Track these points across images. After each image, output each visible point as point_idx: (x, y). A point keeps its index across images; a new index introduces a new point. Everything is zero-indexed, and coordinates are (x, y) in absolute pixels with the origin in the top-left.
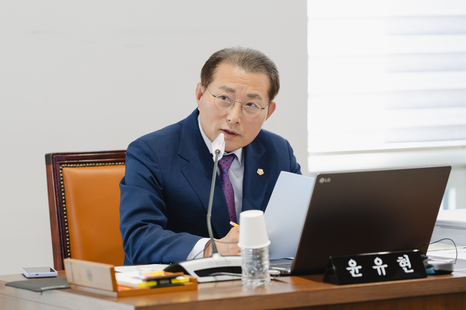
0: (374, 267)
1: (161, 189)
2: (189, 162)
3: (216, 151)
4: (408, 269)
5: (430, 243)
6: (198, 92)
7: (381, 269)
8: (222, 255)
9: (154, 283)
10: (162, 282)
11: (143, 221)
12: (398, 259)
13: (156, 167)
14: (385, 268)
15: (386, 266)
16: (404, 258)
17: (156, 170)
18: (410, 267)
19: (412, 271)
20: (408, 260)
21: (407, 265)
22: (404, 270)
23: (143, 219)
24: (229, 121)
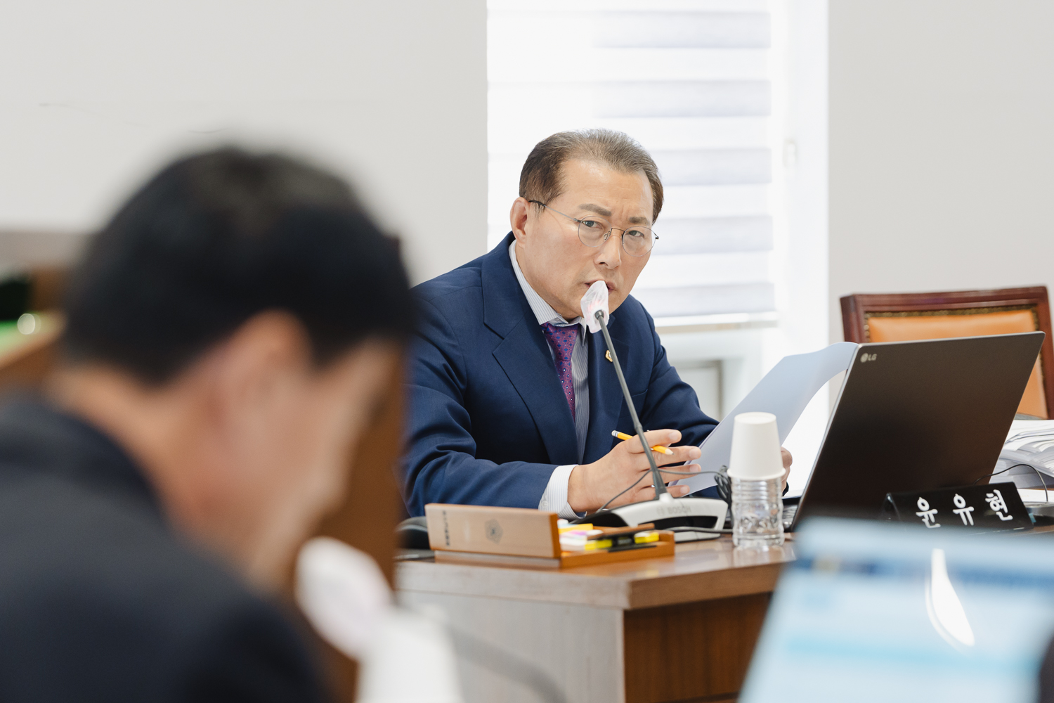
0: (956, 511)
1: (462, 386)
2: (503, 339)
3: (596, 314)
4: (1005, 515)
5: (994, 473)
6: (515, 216)
7: (965, 513)
8: (676, 496)
9: (608, 544)
10: (621, 542)
11: (439, 448)
12: (988, 498)
13: (454, 346)
14: (971, 512)
15: (971, 509)
16: (995, 495)
17: (454, 353)
18: (1006, 511)
19: (1010, 518)
20: (1002, 500)
21: (1001, 507)
22: (998, 517)
23: (439, 445)
24: (601, 266)
